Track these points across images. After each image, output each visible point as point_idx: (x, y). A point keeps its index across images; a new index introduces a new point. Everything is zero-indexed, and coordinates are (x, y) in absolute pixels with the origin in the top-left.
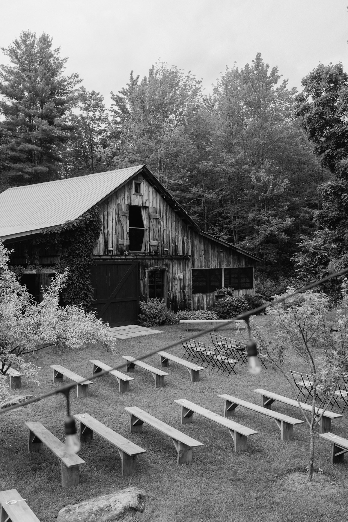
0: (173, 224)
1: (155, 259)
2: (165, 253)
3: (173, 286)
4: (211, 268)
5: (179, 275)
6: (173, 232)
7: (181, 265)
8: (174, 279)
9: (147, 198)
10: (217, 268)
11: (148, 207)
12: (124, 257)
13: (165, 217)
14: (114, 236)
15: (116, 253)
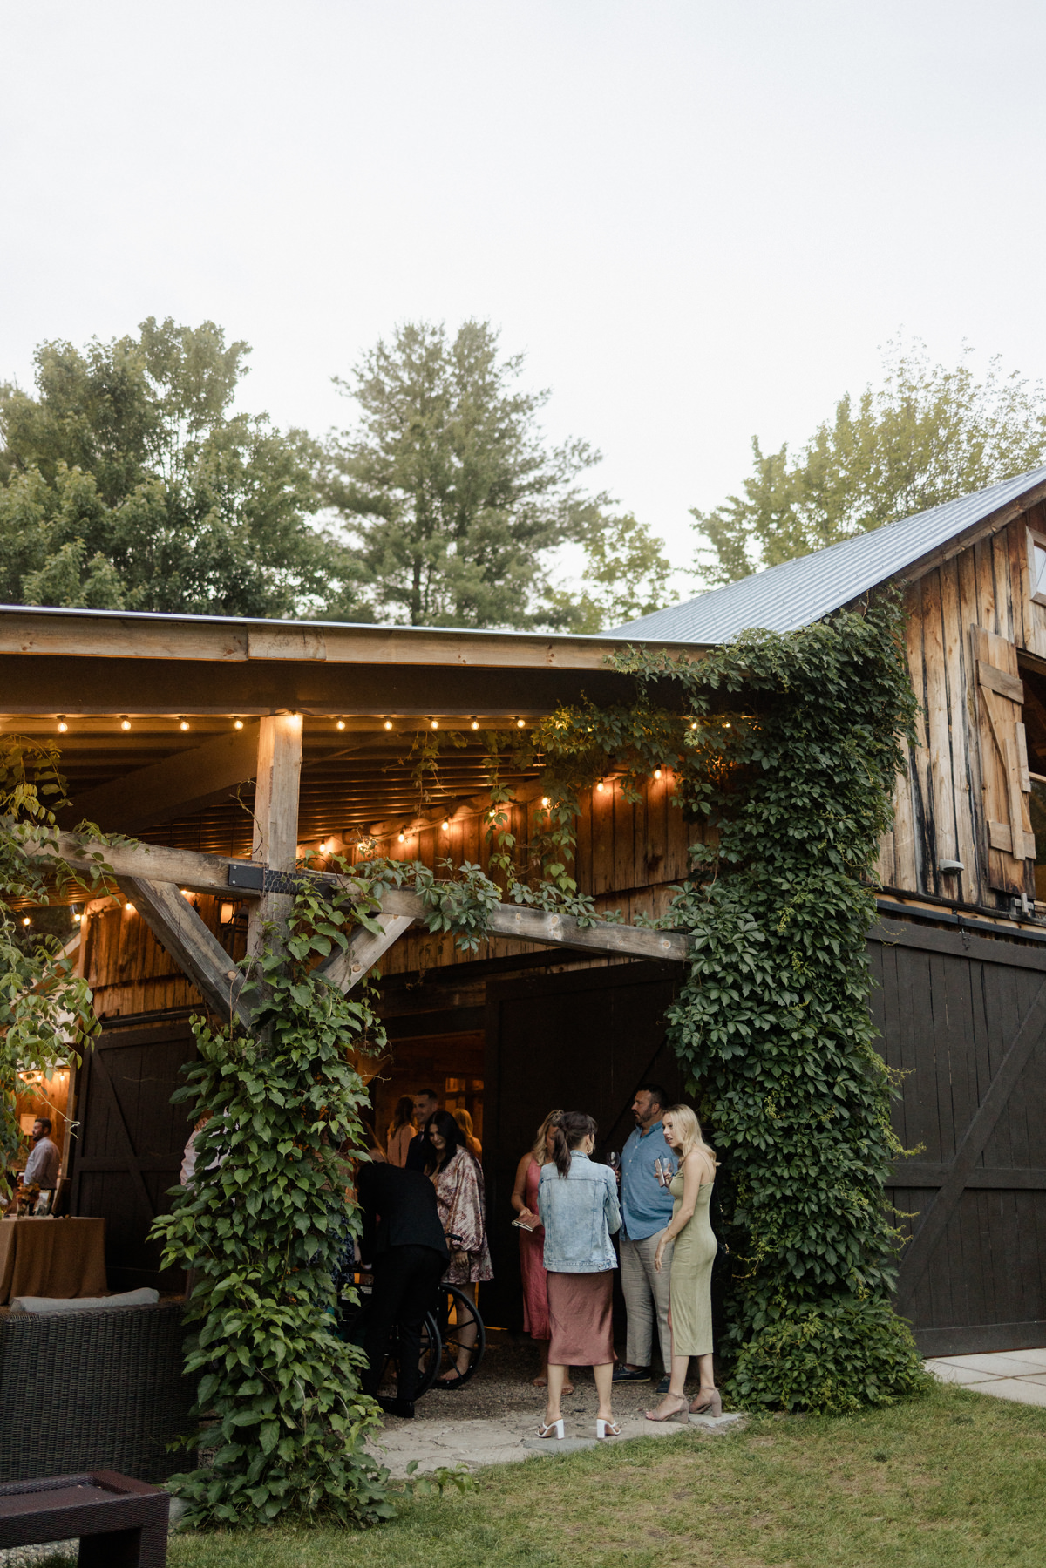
12: (1013, 925)
14: (962, 799)
15: (975, 894)
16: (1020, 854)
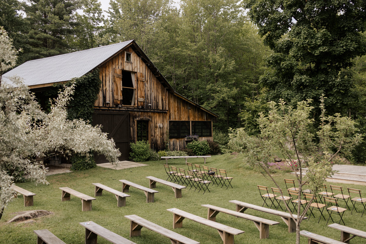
0: (155, 86)
1: (142, 112)
2: (149, 107)
3: (155, 133)
4: (182, 120)
5: (159, 124)
6: (155, 92)
7: (161, 117)
8: (156, 127)
9: (136, 65)
10: (186, 120)
11: (136, 72)
12: (118, 109)
13: (149, 81)
14: (111, 93)
15: (112, 106)
16: (119, 100)
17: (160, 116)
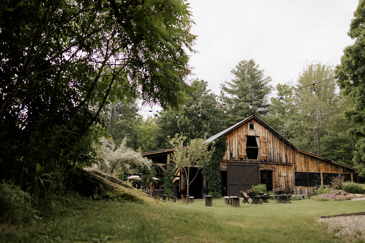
0: (278, 145)
1: (265, 164)
2: (272, 161)
3: (279, 180)
4: (311, 172)
5: (284, 174)
6: (278, 150)
8: (280, 176)
10: (316, 172)
11: (259, 136)
13: (271, 141)
16: (244, 155)
17: (284, 168)
